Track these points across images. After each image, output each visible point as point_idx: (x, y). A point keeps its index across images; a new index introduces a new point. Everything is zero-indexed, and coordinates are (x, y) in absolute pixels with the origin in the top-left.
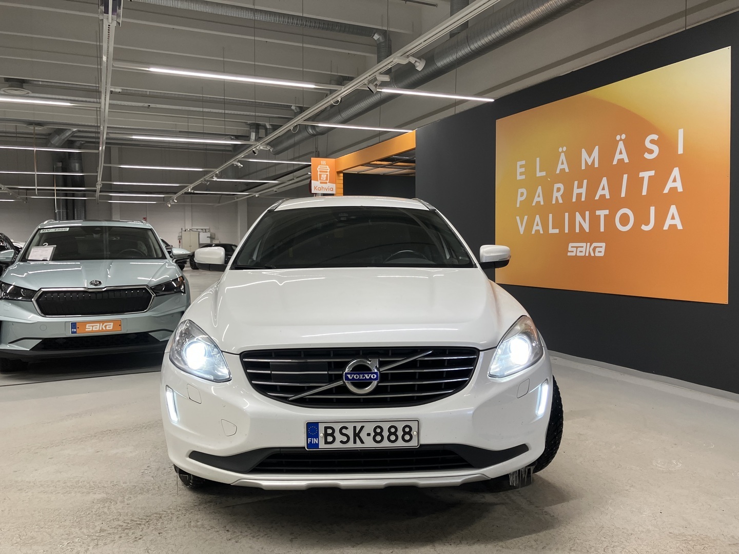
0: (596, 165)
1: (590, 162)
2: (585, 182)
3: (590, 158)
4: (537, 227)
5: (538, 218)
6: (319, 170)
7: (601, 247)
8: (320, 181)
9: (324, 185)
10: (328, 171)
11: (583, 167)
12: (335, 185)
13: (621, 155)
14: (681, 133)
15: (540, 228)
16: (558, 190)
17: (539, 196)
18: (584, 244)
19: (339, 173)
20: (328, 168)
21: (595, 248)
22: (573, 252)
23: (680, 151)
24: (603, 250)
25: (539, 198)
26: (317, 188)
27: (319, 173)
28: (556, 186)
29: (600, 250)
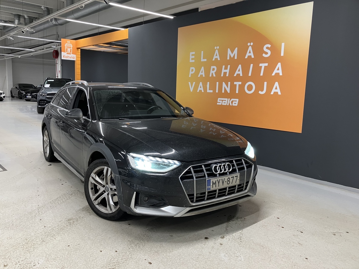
0: (236, 58)
1: (232, 56)
2: (229, 66)
3: (233, 54)
4: (201, 88)
5: (201, 84)
6: (66, 46)
7: (236, 101)
8: (66, 53)
9: (69, 55)
10: (72, 47)
11: (228, 59)
12: (75, 55)
13: (250, 53)
14: (283, 44)
15: (202, 89)
16: (213, 69)
17: (202, 72)
18: (227, 99)
19: (78, 48)
20: (71, 45)
21: (232, 101)
22: (220, 103)
23: (282, 54)
24: (237, 102)
25: (202, 73)
26: (65, 57)
27: (66, 48)
28: (212, 67)
29: (236, 102)
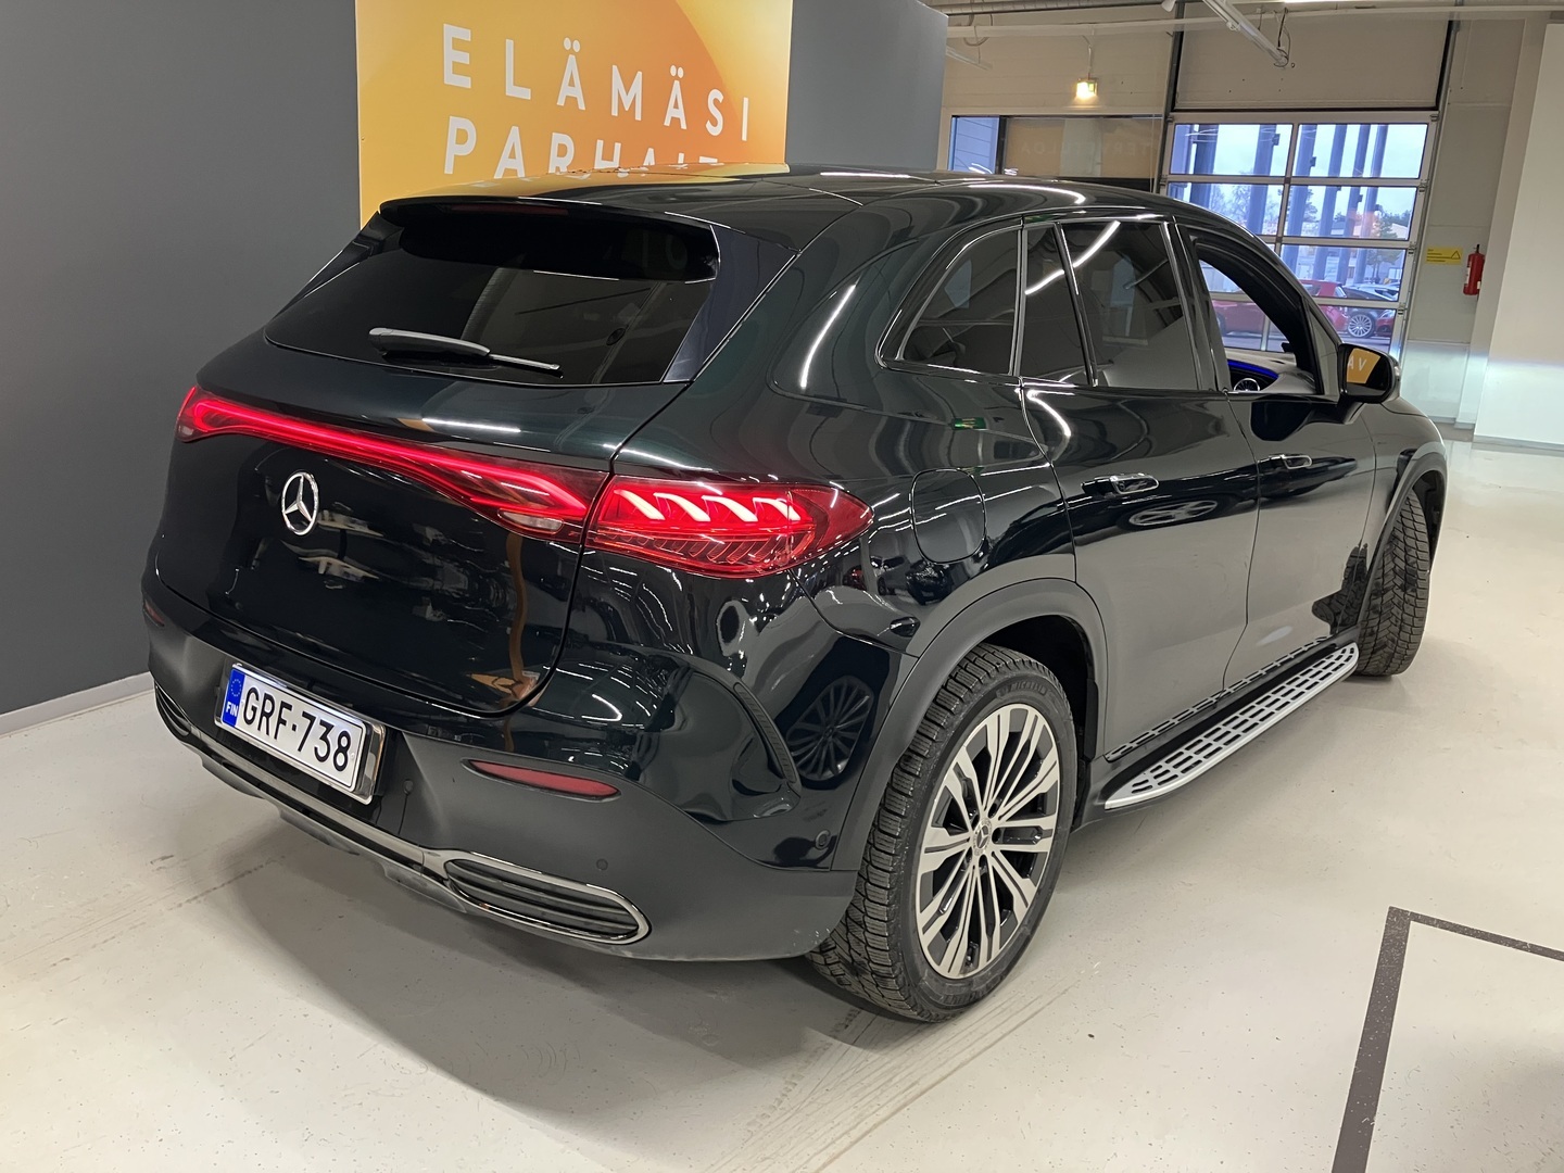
0: (638, 117)
1: (626, 104)
2: (618, 146)
3: (629, 93)
11: (615, 113)
13: (676, 112)
16: (562, 151)
17: (513, 156)
23: (744, 138)
25: (513, 162)
28: (559, 138)
